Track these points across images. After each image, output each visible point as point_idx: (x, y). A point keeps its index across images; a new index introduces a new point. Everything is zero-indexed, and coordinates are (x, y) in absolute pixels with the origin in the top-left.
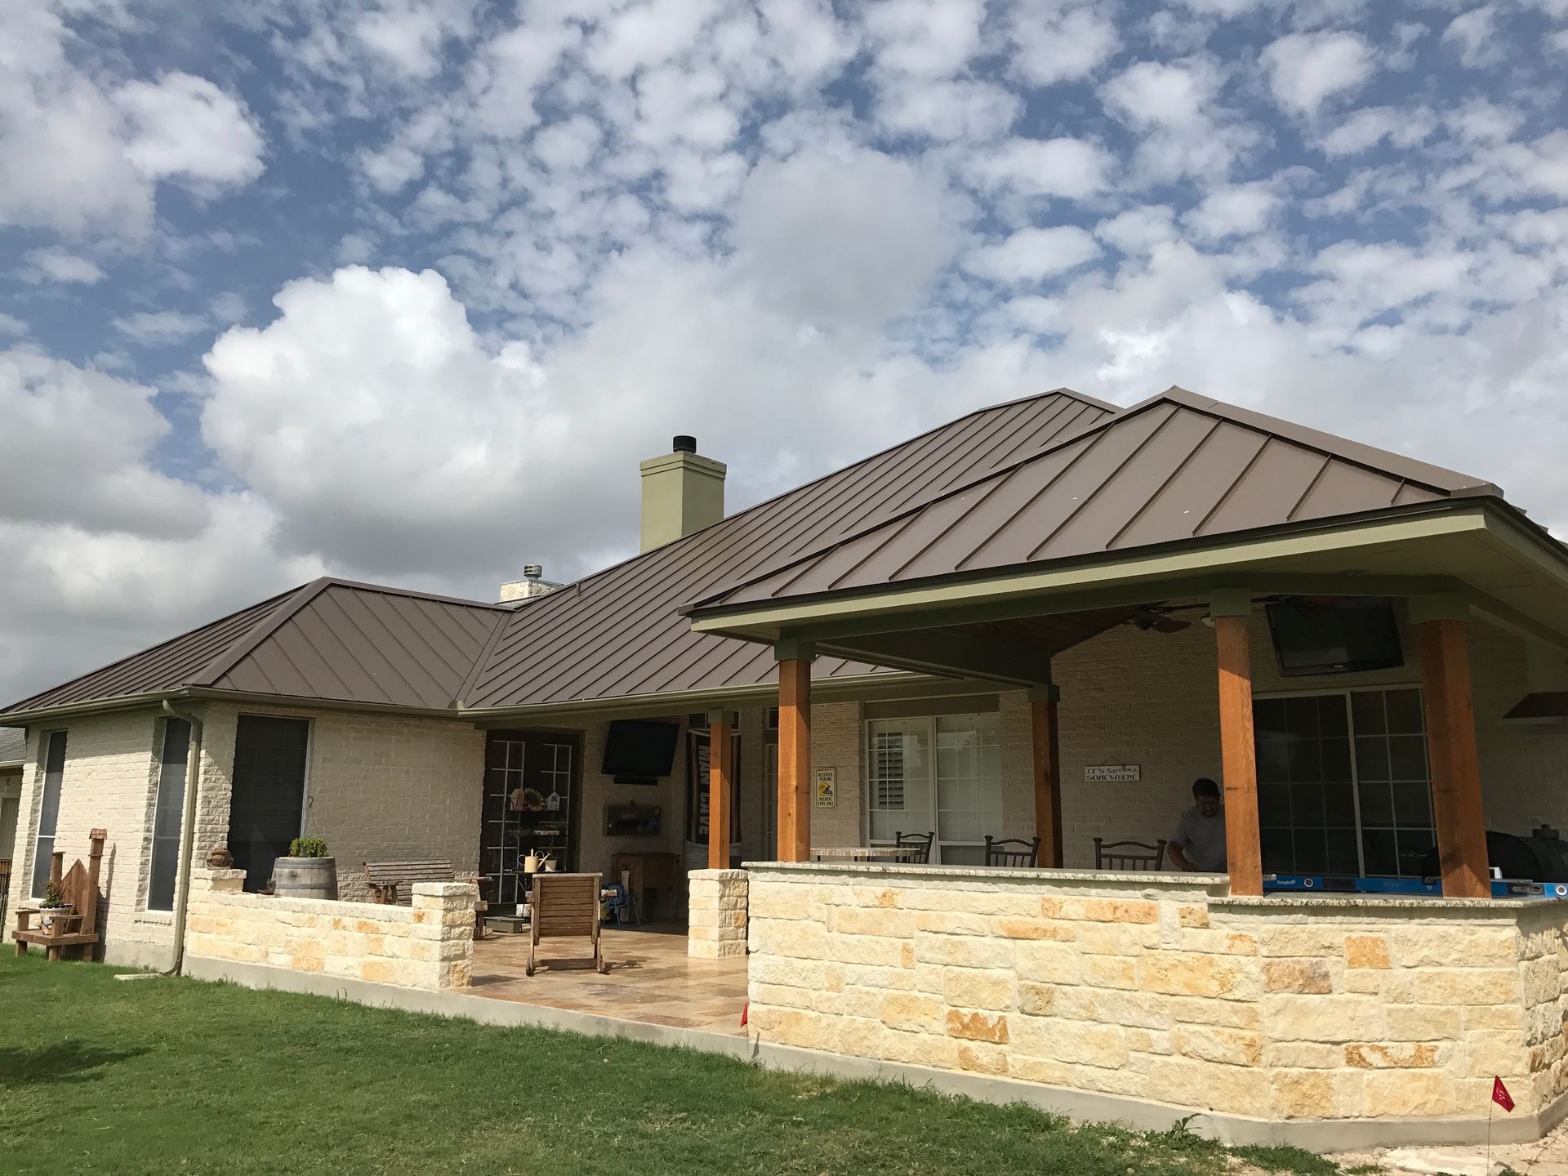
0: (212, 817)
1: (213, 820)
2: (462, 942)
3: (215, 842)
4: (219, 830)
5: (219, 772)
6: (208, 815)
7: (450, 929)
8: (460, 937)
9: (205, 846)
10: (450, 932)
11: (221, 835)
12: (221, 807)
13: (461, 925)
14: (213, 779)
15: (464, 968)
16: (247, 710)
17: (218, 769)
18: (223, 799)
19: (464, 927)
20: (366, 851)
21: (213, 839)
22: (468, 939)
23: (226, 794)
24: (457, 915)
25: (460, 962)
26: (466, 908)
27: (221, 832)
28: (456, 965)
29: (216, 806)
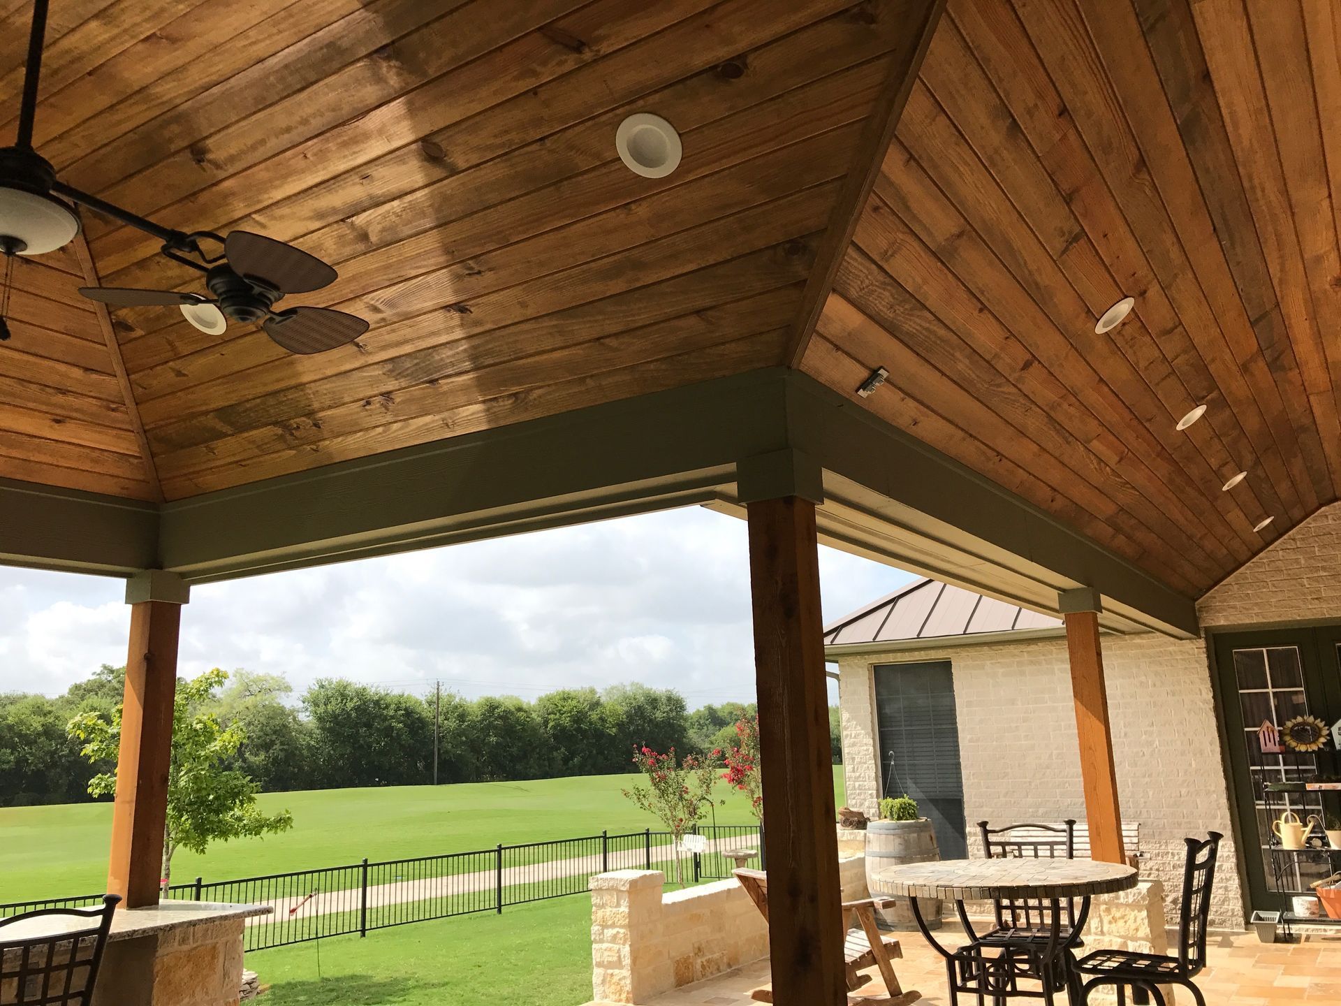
0: (858, 774)
1: (859, 776)
2: (616, 947)
3: (865, 800)
4: (867, 787)
5: (859, 728)
6: (854, 771)
7: (603, 930)
8: (614, 939)
9: (856, 804)
10: (603, 933)
11: (870, 792)
12: (865, 763)
13: (613, 926)
14: (853, 735)
15: (620, 980)
16: (875, 659)
17: (856, 724)
18: (866, 755)
19: (617, 929)
20: (1041, 811)
21: (862, 797)
22: (624, 944)
23: (867, 750)
24: (608, 914)
25: (616, 971)
26: (618, 905)
27: (869, 789)
28: (612, 975)
29: (860, 763)
